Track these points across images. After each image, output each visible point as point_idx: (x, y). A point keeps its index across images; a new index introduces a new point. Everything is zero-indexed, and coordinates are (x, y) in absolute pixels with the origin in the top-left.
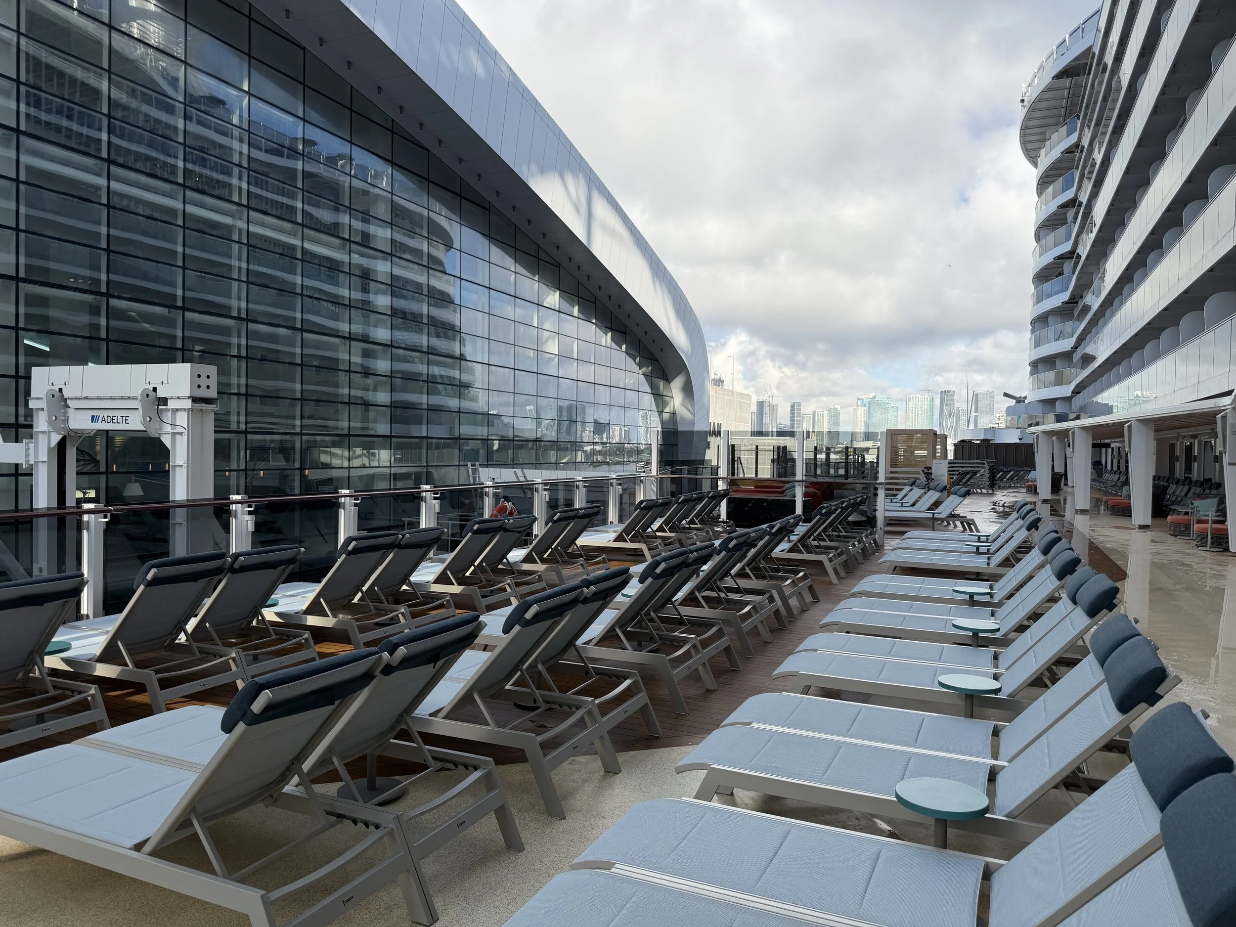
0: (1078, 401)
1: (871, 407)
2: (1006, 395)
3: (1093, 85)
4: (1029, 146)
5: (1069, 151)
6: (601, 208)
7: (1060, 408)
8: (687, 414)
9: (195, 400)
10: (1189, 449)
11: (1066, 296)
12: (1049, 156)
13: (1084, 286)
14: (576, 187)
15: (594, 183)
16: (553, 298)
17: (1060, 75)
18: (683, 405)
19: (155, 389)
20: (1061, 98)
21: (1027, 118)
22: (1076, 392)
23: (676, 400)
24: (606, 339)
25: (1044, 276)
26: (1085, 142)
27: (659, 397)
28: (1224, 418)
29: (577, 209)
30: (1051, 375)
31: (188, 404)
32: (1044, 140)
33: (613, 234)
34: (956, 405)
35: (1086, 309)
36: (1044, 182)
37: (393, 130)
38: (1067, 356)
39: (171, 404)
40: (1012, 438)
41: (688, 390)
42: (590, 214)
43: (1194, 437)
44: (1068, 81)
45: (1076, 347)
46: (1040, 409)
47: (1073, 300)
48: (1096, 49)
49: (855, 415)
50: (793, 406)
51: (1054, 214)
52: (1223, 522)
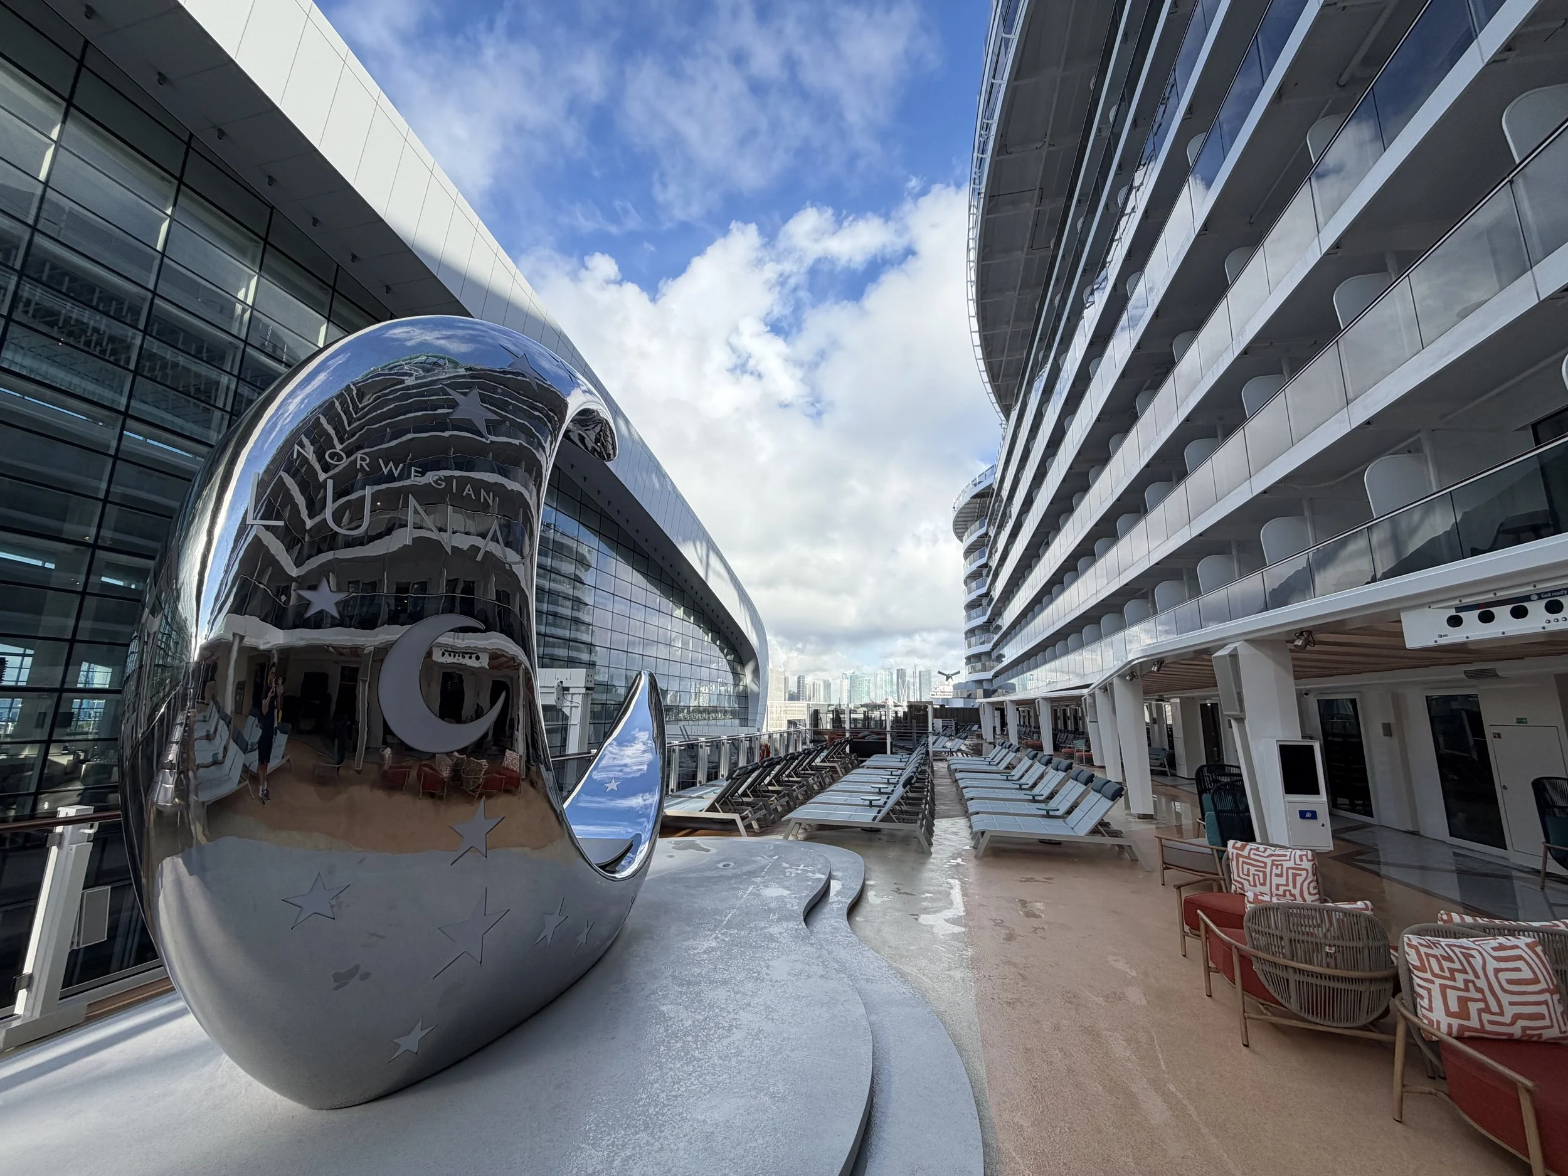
0: (997, 683)
1: (853, 680)
2: (940, 673)
3: (993, 506)
4: (958, 531)
5: (981, 537)
6: (714, 561)
7: (986, 686)
8: (755, 688)
9: (587, 689)
10: (1065, 711)
11: (985, 618)
12: (971, 538)
13: (998, 613)
14: (702, 549)
15: (712, 547)
16: (679, 612)
17: (976, 496)
18: (753, 681)
19: (562, 682)
20: (975, 508)
21: (957, 517)
22: (996, 676)
23: (748, 679)
24: (708, 638)
25: (971, 606)
26: (992, 533)
27: (737, 676)
28: (1085, 699)
29: (701, 562)
30: (979, 666)
31: (584, 691)
32: (967, 529)
33: (719, 575)
34: (907, 679)
35: (999, 627)
36: (968, 552)
37: (602, 515)
38: (988, 654)
39: (571, 691)
40: (959, 704)
41: (756, 672)
42: (708, 564)
43: (1067, 706)
44: (979, 500)
45: (993, 649)
46: (973, 685)
47: (990, 621)
48: (996, 487)
49: (841, 685)
50: (799, 678)
51: (975, 571)
52: (1089, 751)
